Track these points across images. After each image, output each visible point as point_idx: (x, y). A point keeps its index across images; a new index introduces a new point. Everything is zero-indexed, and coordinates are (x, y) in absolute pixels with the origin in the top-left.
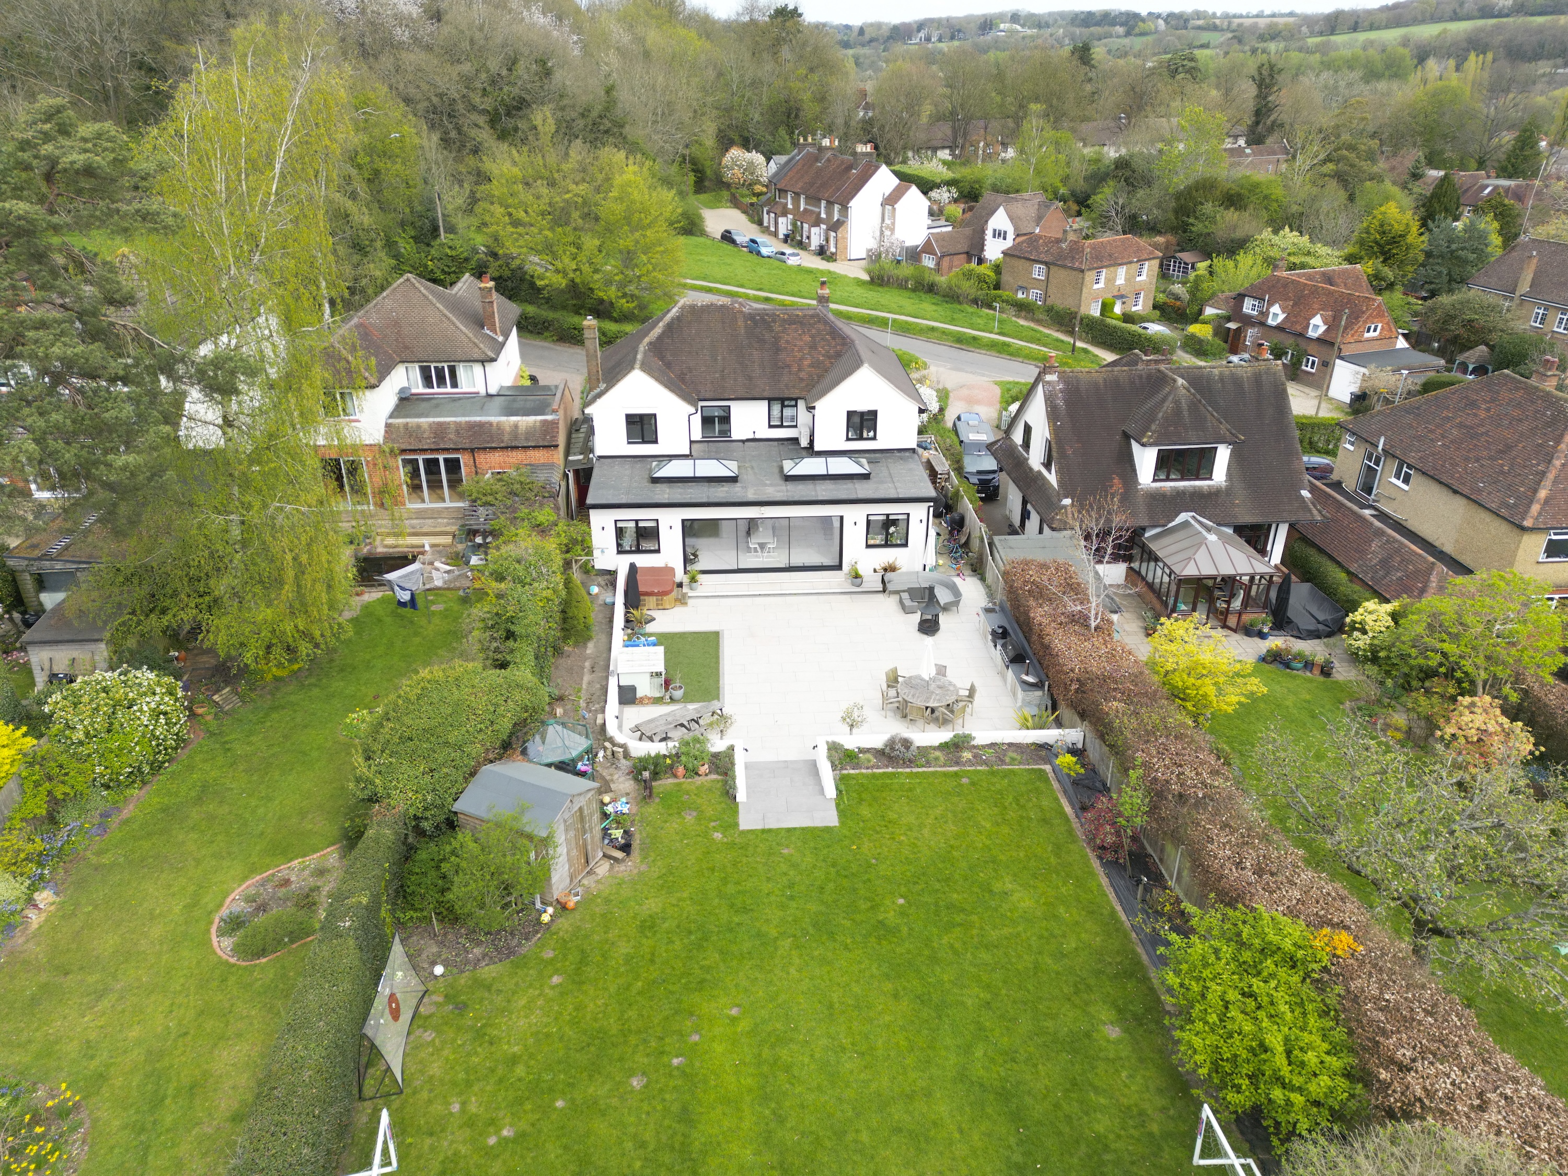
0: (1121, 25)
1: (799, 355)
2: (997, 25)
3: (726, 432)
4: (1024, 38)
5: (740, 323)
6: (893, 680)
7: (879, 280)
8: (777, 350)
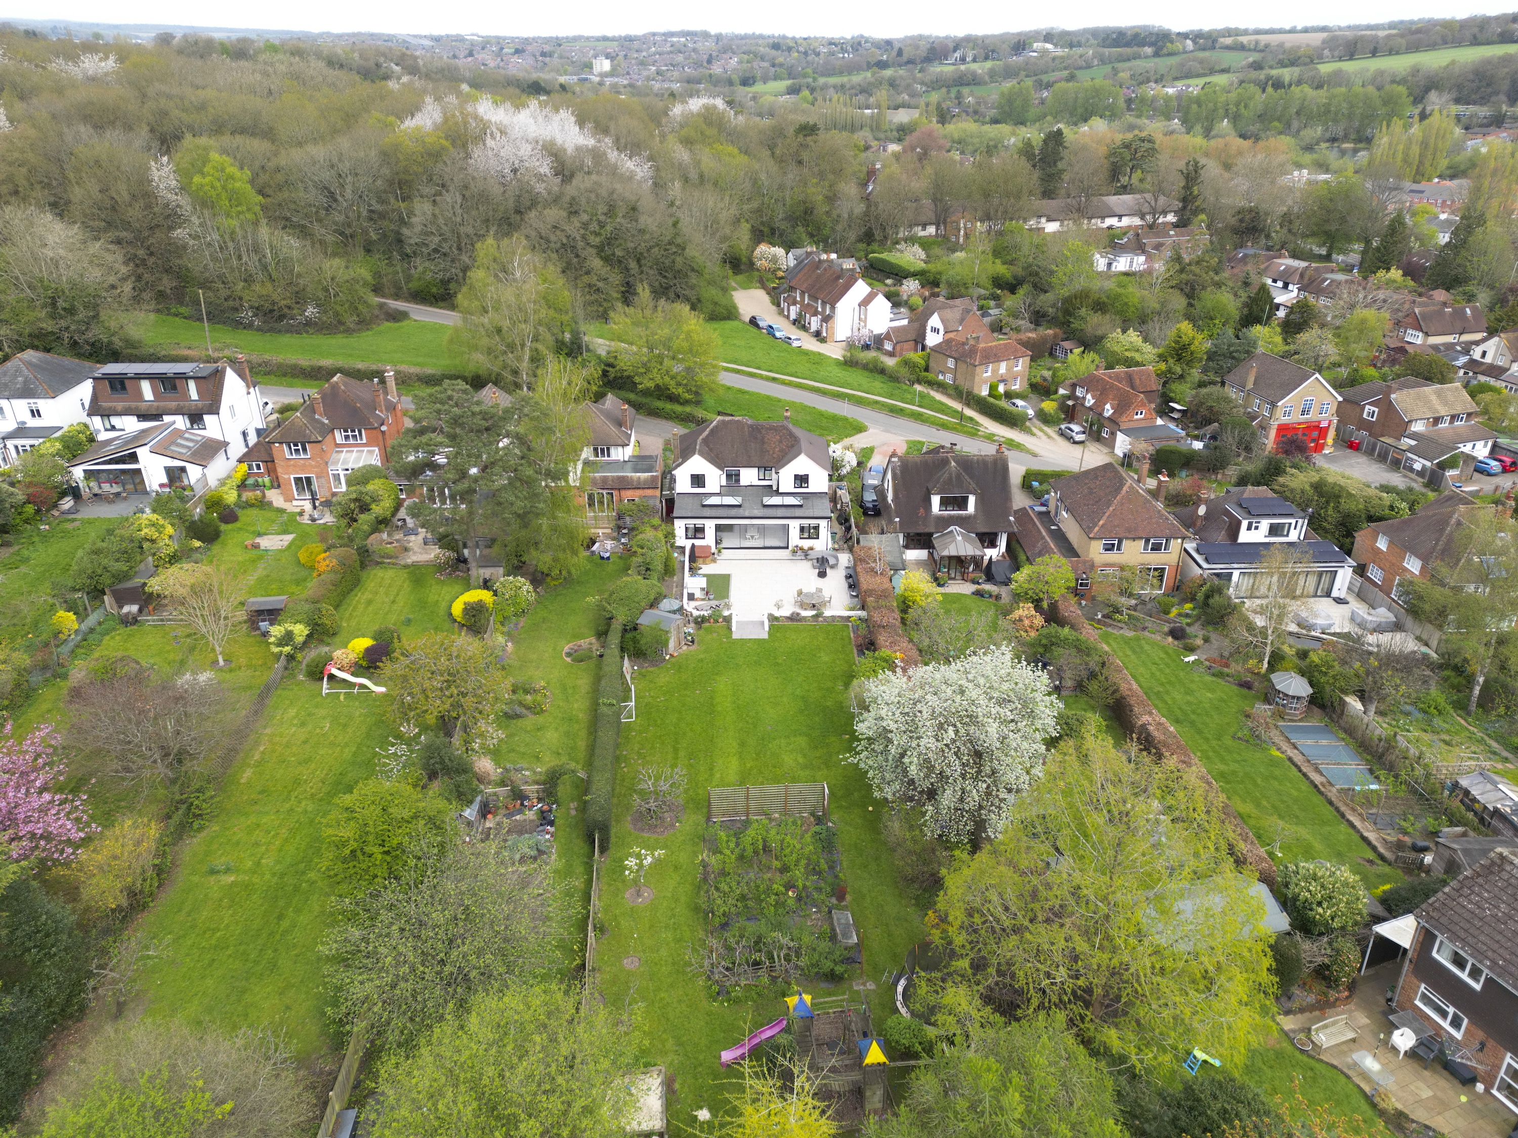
0: (1151, 45)
2: (1031, 45)
3: (738, 481)
4: (1054, 59)
5: (746, 429)
6: (800, 593)
7: (849, 363)
8: (763, 443)
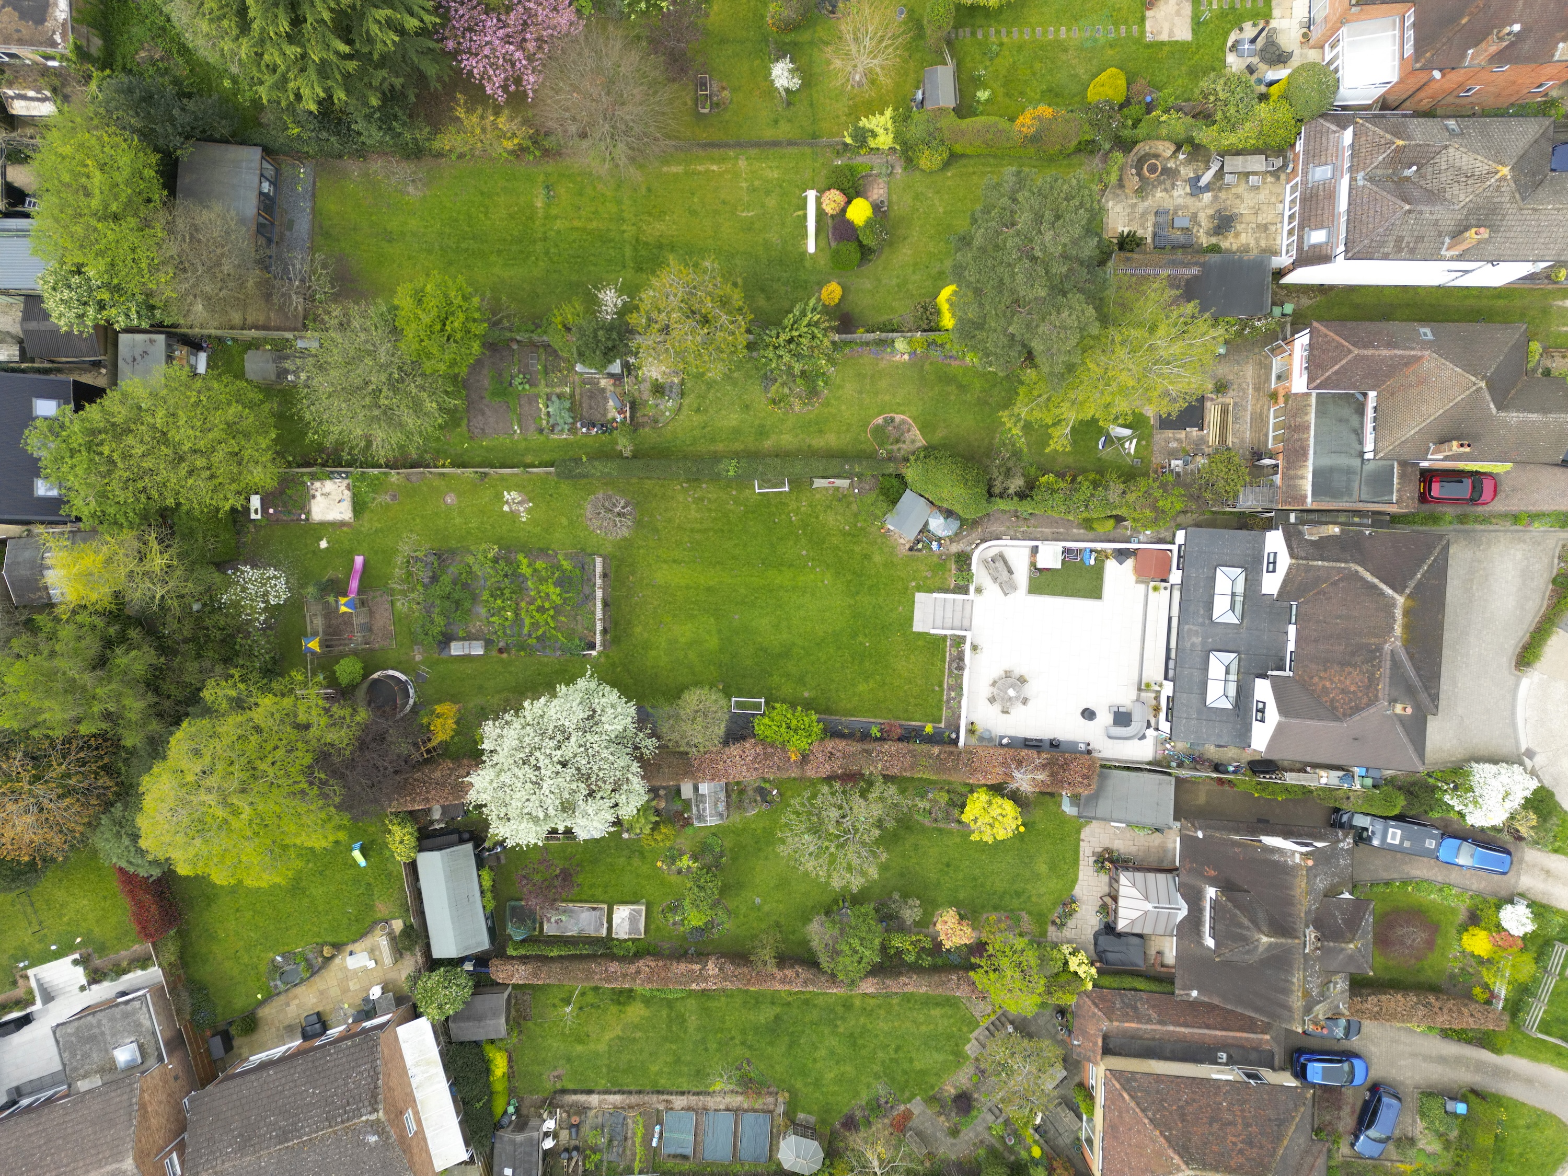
1: (1336, 679)
5: (1377, 641)
8: (1343, 664)
